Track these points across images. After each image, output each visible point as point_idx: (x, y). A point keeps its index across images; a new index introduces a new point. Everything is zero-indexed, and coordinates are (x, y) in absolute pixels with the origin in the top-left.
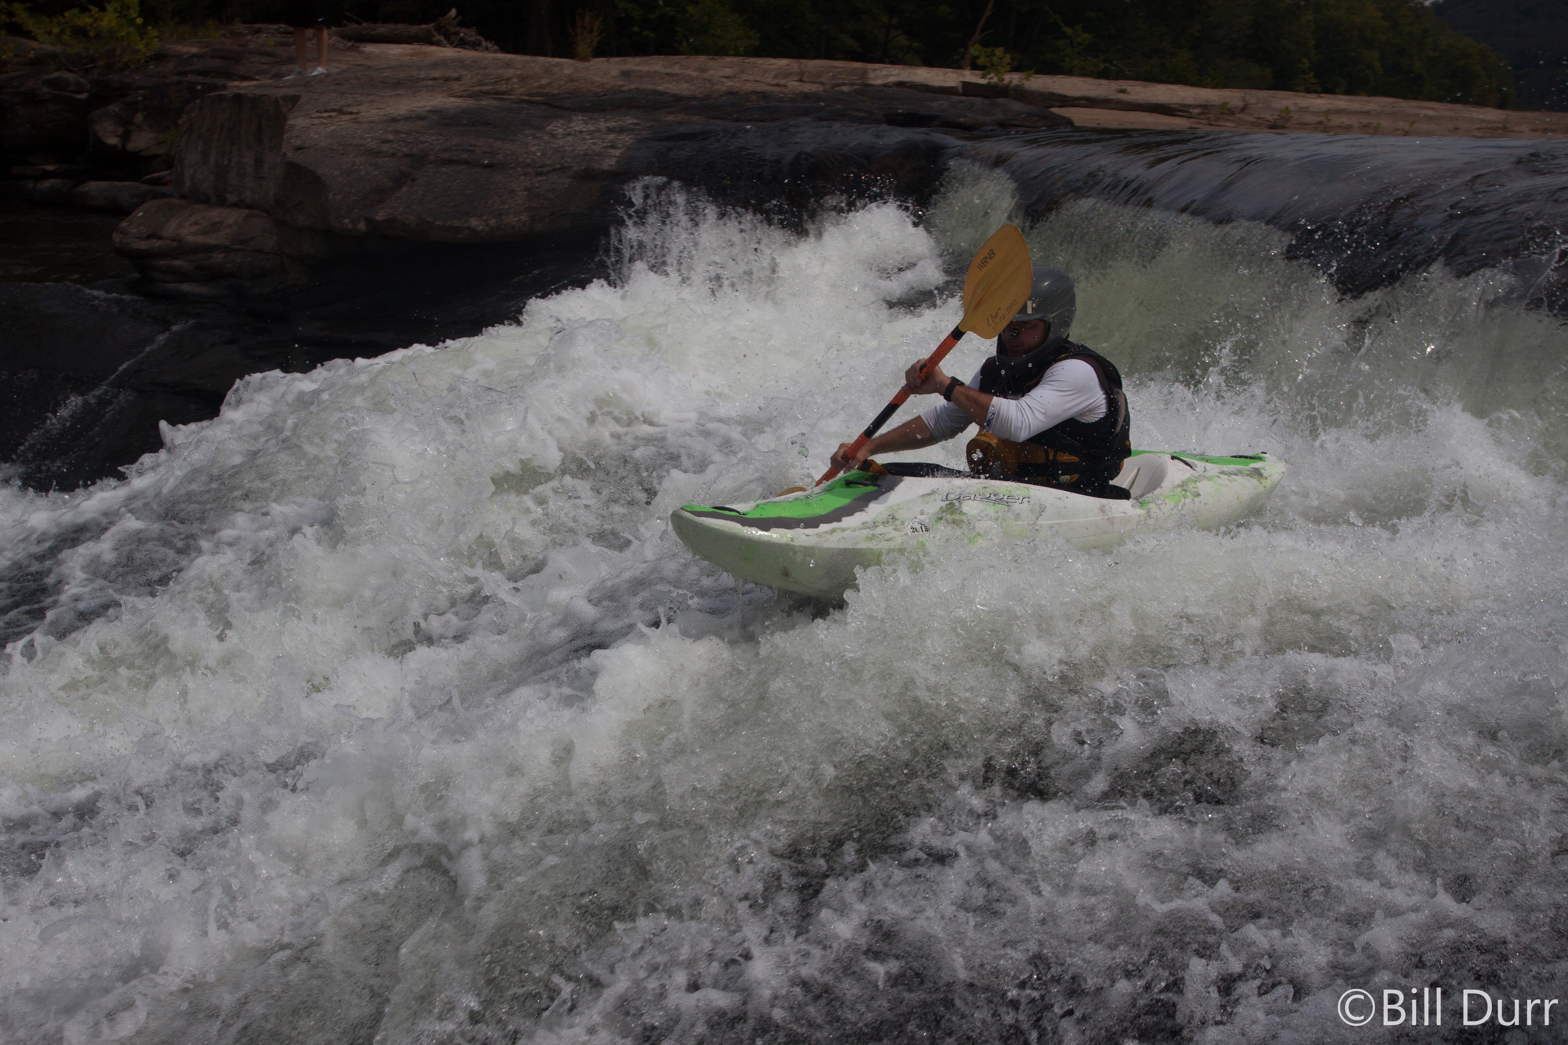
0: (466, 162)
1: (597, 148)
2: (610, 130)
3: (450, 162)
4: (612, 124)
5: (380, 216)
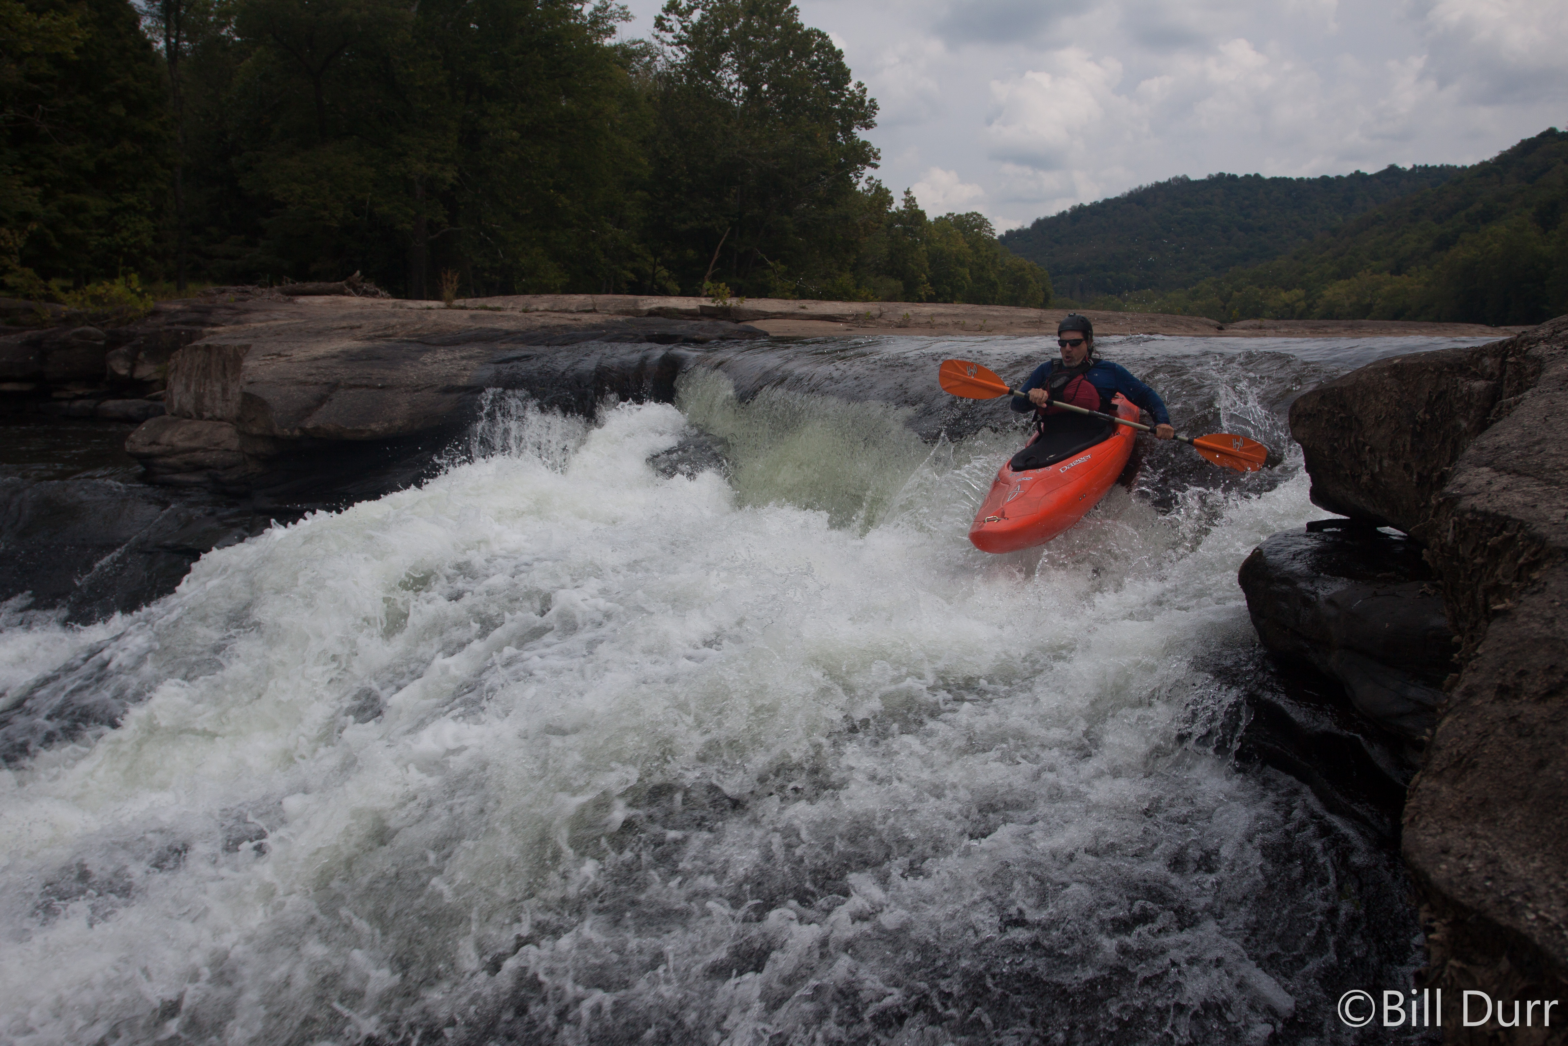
0: (366, 386)
1: (455, 371)
2: (463, 358)
3: (355, 386)
4: (464, 354)
5: (309, 425)
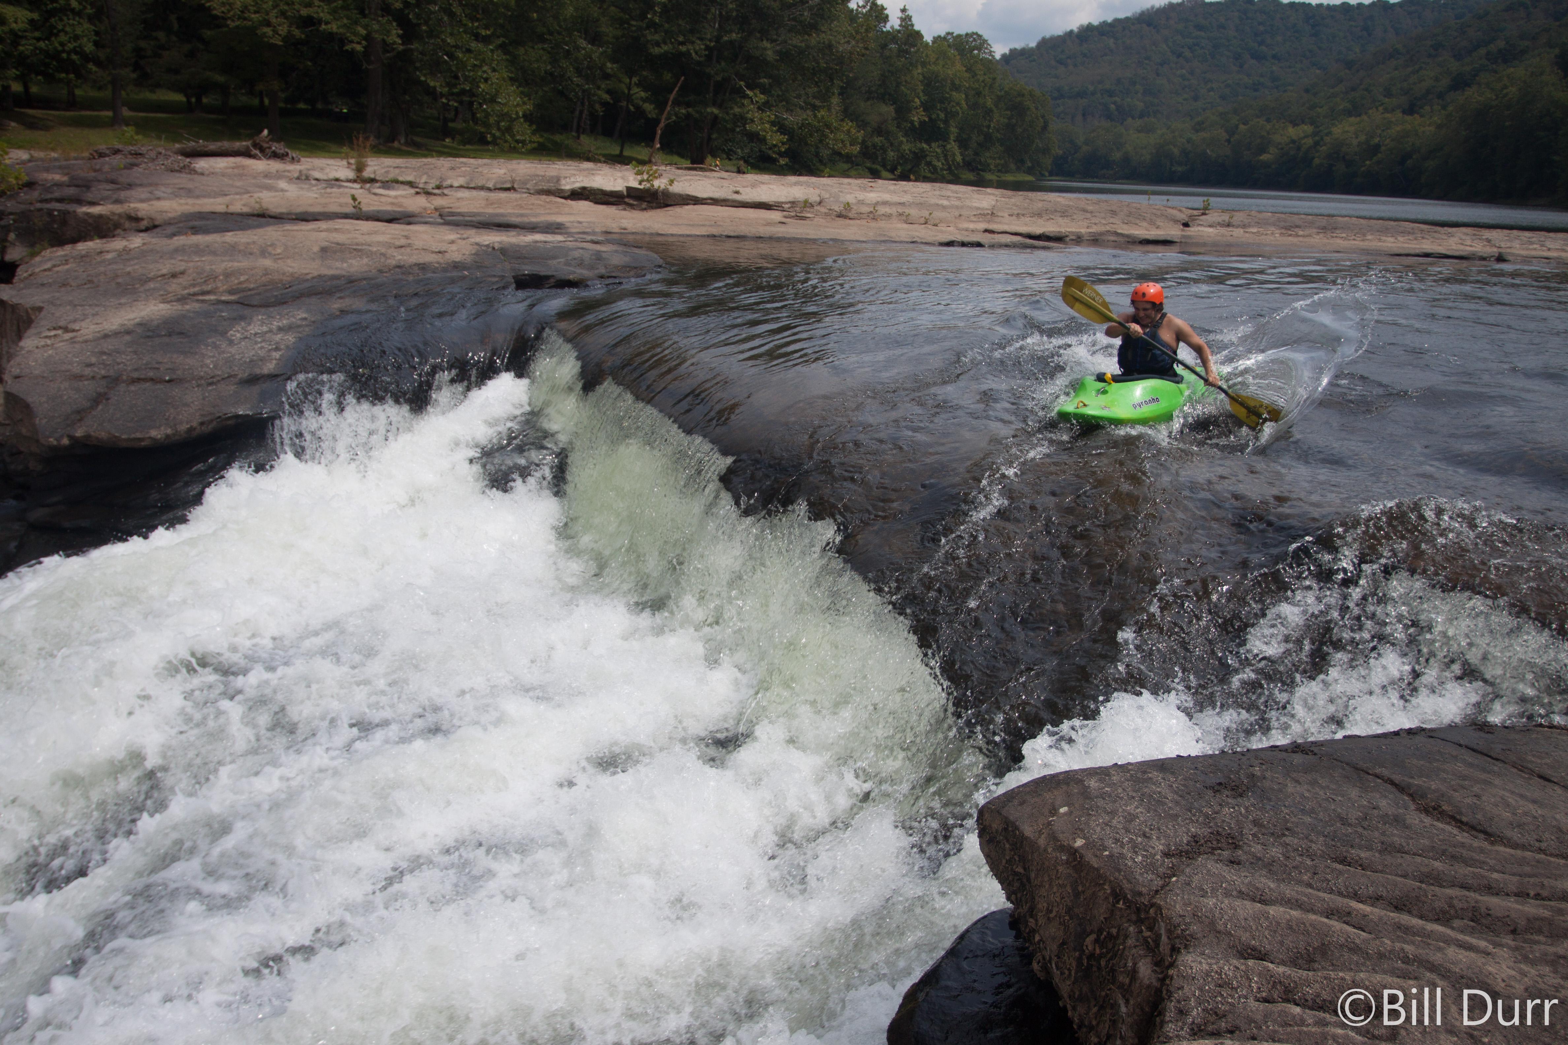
3: (139, 380)
4: (284, 321)
5: (80, 433)
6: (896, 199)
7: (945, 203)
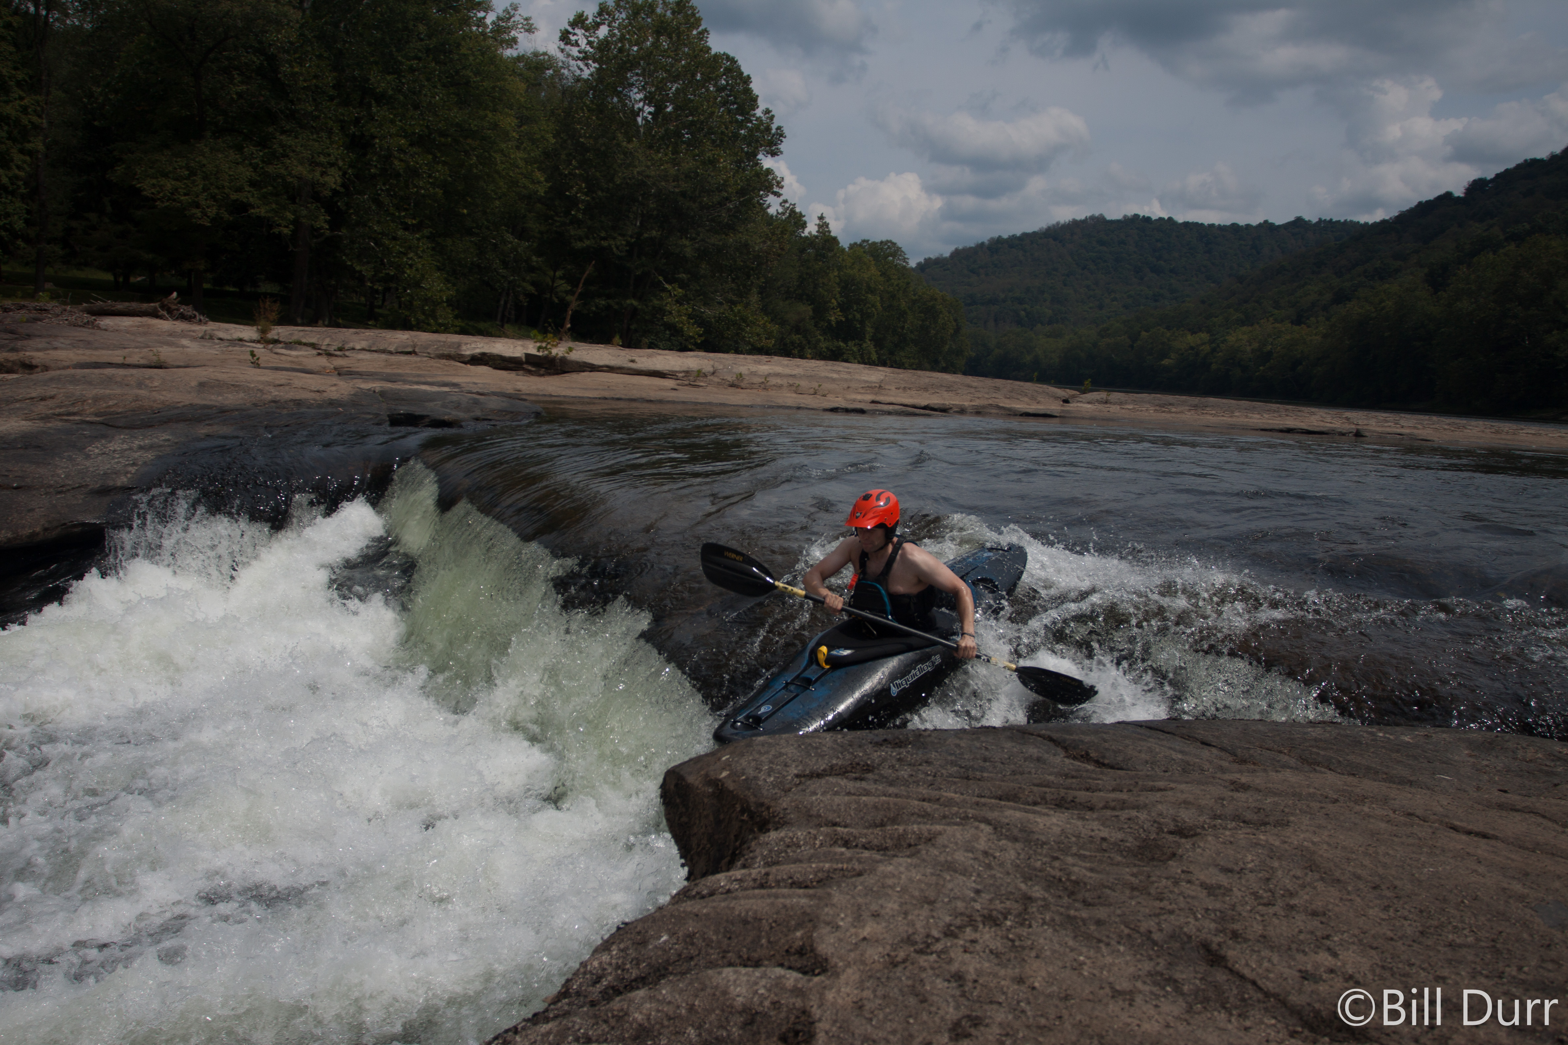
1: (121, 467)
4: (146, 441)
6: (787, 371)
7: (835, 376)
